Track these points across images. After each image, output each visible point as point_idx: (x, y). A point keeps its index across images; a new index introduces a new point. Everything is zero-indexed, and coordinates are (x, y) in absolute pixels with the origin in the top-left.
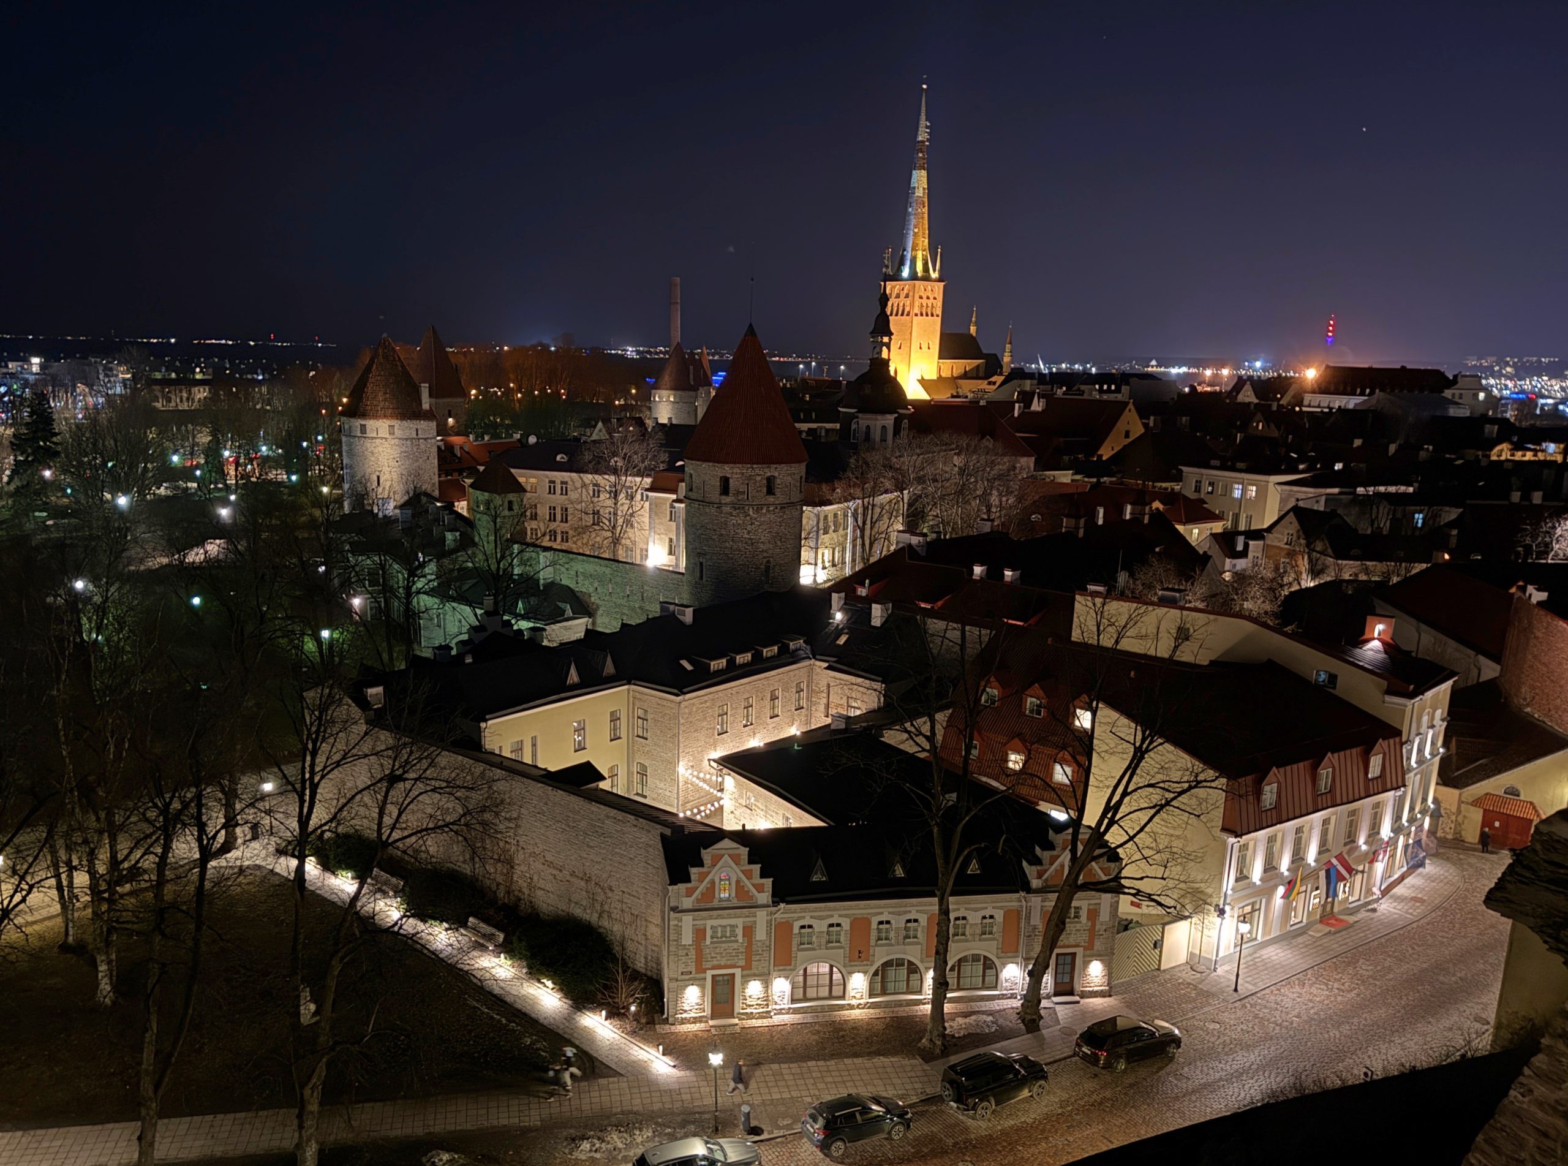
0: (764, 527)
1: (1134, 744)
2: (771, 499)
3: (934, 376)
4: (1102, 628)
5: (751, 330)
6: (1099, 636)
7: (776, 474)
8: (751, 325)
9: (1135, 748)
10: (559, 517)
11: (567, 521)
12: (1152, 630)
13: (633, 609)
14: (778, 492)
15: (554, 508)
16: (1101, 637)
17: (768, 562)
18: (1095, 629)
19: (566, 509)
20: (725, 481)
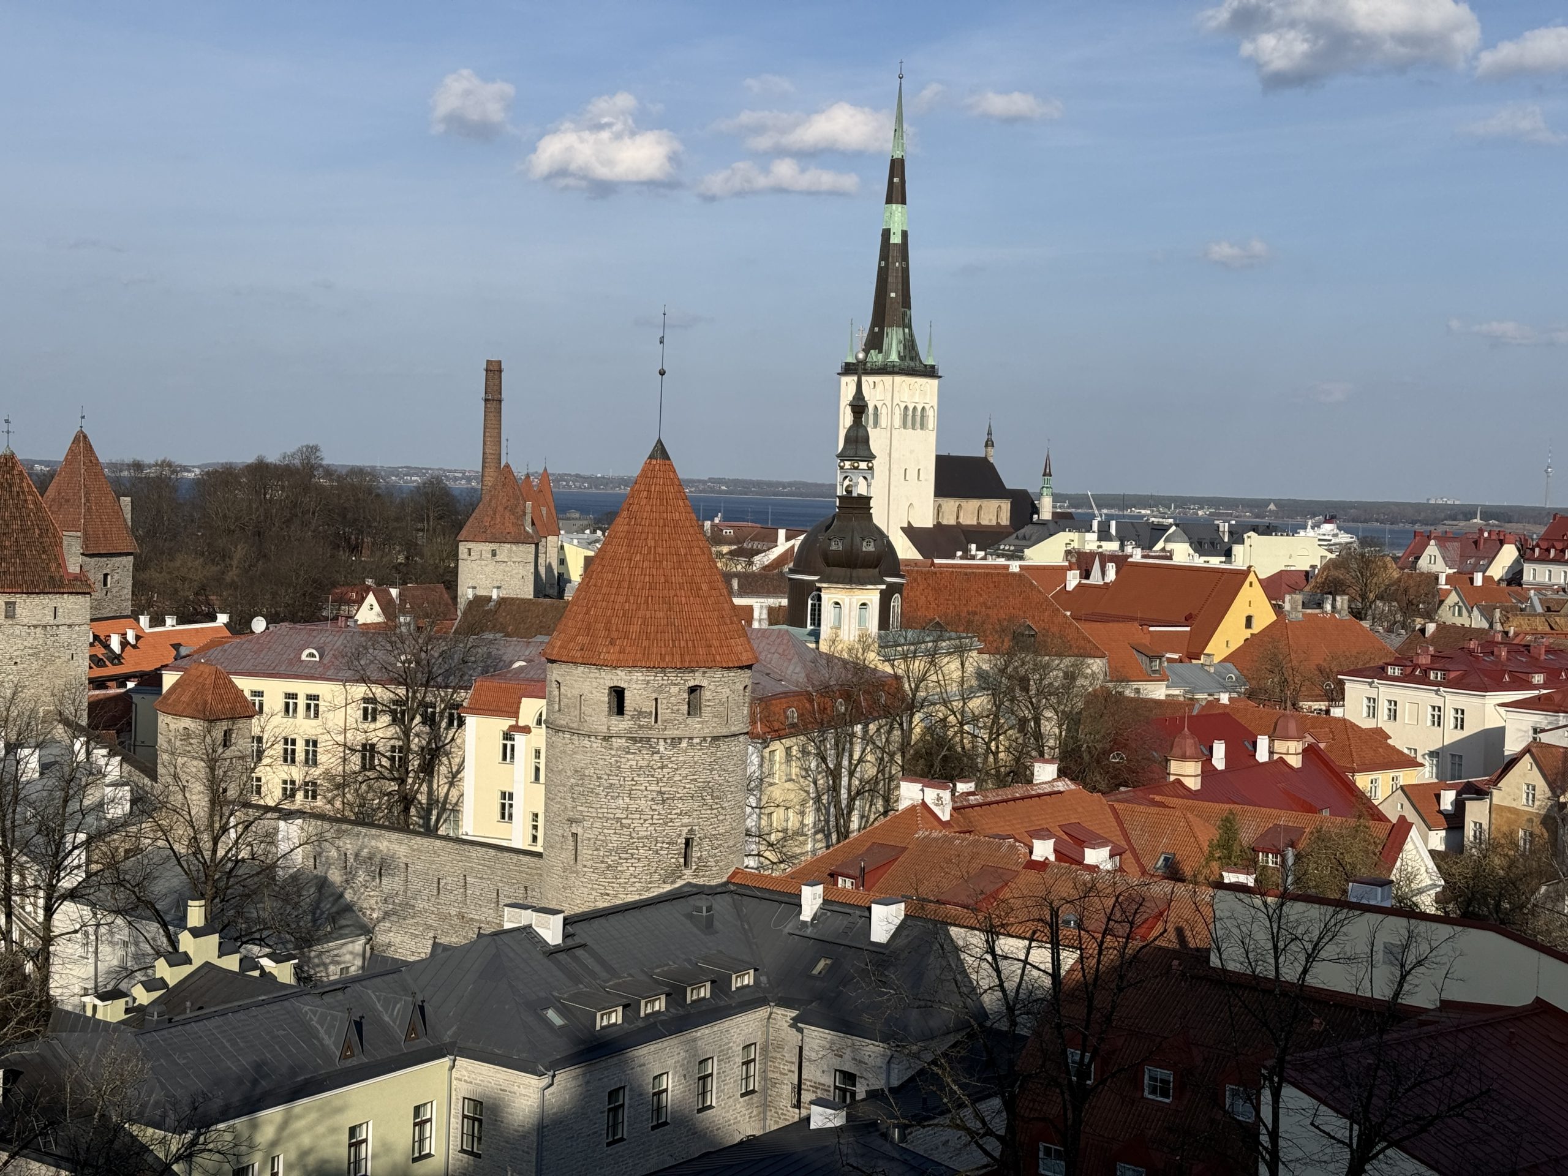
0: (684, 772)
1: (1350, 1146)
2: (694, 723)
3: (929, 523)
4: (1281, 945)
5: (660, 452)
6: (1277, 959)
7: (704, 683)
8: (659, 441)
9: (1352, 1151)
10: (300, 756)
11: (315, 763)
12: (1362, 949)
13: (444, 918)
14: (706, 712)
15: (294, 742)
16: (1282, 959)
17: (691, 831)
18: (1270, 945)
19: (315, 743)
20: (618, 694)
